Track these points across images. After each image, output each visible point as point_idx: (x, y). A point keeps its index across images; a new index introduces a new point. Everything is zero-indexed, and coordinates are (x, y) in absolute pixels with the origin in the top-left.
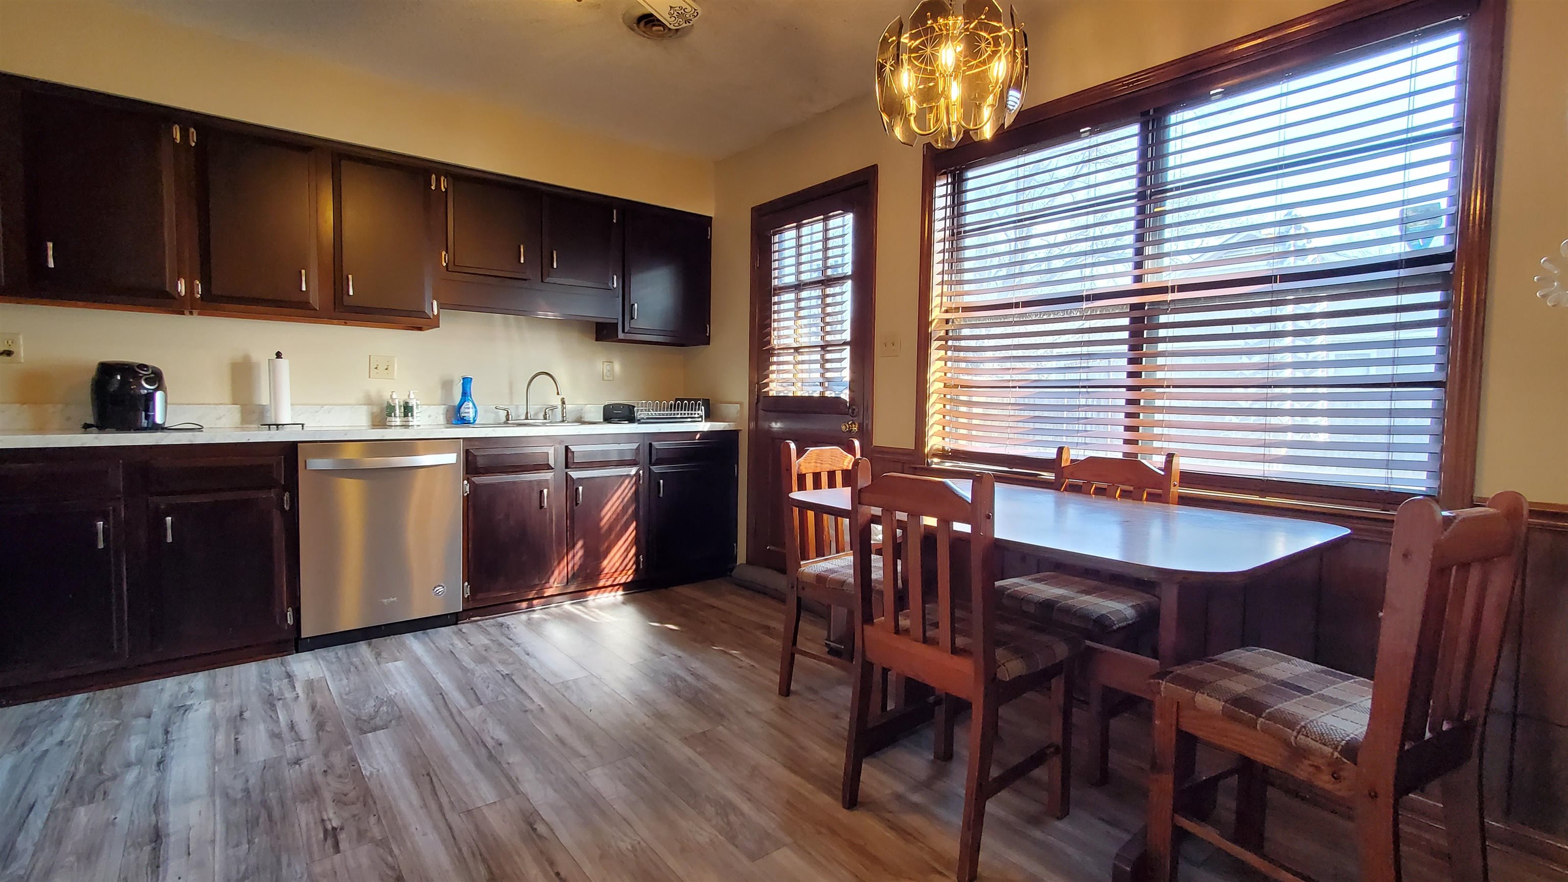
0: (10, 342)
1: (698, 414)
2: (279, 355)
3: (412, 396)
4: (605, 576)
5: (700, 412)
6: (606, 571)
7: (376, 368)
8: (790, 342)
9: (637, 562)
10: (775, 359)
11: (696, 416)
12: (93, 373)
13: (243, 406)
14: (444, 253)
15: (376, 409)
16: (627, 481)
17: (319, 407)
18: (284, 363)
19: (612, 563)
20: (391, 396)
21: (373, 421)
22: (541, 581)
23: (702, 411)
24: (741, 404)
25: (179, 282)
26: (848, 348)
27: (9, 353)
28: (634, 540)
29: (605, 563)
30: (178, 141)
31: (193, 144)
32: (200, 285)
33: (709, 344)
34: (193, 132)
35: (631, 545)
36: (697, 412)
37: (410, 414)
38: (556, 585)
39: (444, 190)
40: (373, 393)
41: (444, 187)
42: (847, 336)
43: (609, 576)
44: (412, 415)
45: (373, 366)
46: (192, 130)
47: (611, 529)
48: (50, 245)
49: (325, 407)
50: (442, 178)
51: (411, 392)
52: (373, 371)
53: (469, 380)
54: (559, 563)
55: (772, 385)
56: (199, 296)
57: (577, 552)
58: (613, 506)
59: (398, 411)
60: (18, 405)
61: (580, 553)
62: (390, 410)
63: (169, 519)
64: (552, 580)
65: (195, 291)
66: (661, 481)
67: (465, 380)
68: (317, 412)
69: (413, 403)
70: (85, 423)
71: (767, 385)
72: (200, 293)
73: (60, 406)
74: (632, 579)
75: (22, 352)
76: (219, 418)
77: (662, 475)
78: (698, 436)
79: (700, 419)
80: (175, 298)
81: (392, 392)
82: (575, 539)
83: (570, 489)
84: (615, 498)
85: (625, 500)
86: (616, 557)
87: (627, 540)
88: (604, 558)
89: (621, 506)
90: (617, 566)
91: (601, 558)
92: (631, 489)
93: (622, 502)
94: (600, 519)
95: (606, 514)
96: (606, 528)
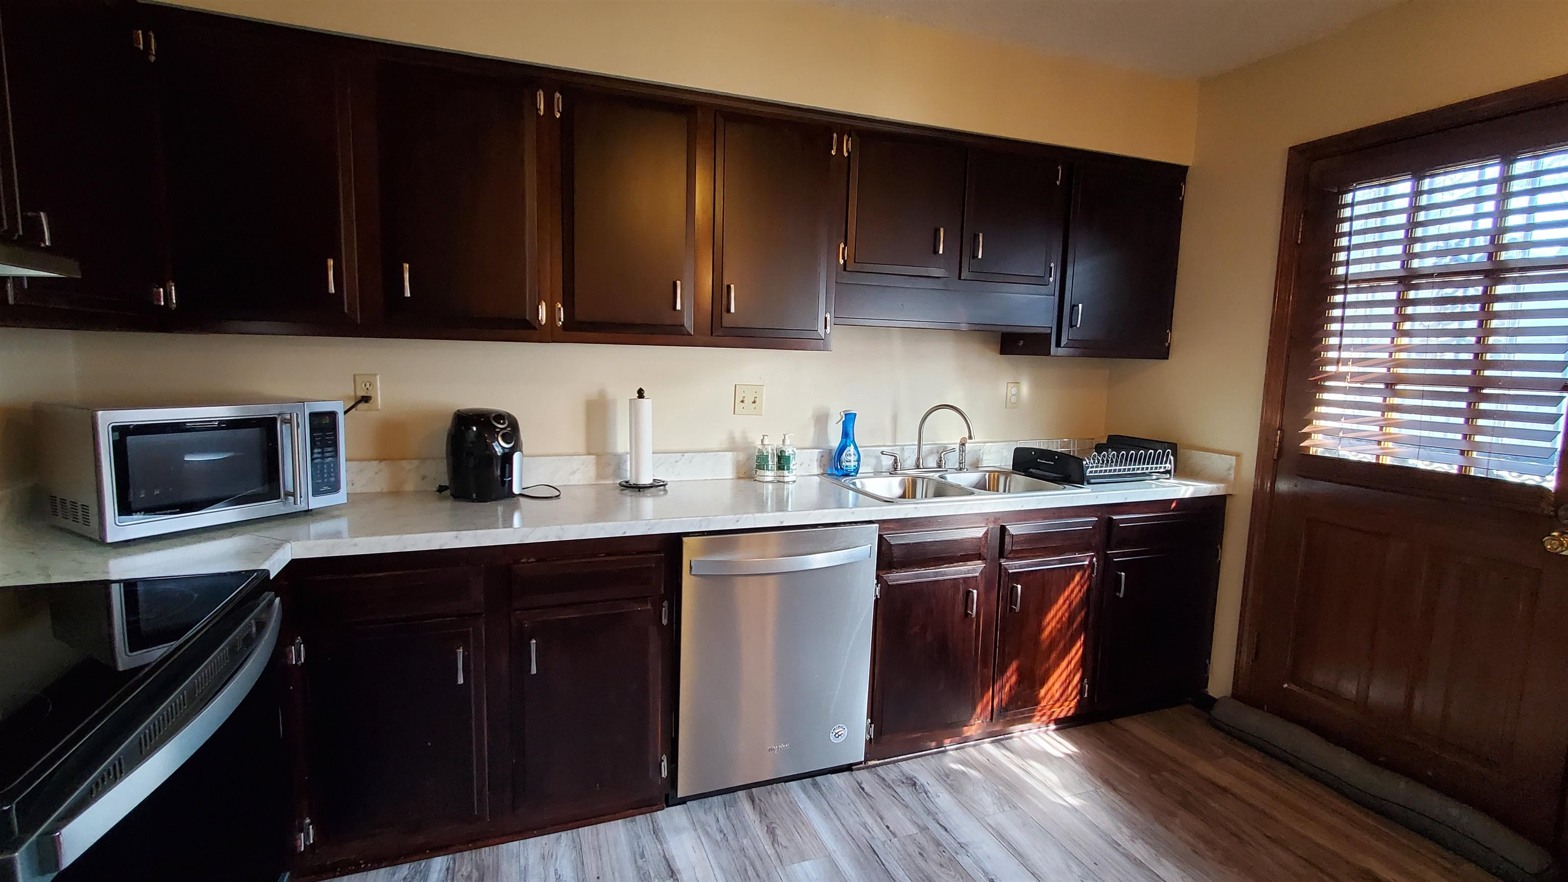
0: (368, 384)
1: (1165, 468)
2: (641, 394)
3: (788, 442)
5: (1168, 465)
6: (1042, 702)
7: (742, 401)
9: (1081, 692)
10: (1326, 396)
11: (1162, 470)
12: (448, 423)
13: (598, 456)
14: (842, 246)
15: (742, 457)
16: (1078, 577)
18: (646, 403)
19: (1049, 696)
20: (762, 440)
21: (738, 472)
25: (540, 307)
27: (366, 399)
28: (1079, 662)
29: (1043, 692)
30: (542, 113)
31: (558, 116)
32: (562, 309)
33: (1166, 358)
34: (559, 98)
35: (1076, 669)
36: (1163, 465)
37: (786, 467)
38: (977, 724)
39: (846, 155)
40: (738, 436)
41: (848, 151)
43: (1045, 709)
44: (788, 469)
45: (739, 399)
46: (558, 95)
47: (1053, 643)
48: (406, 266)
49: (686, 454)
50: (845, 138)
51: (787, 436)
52: (739, 405)
53: (852, 416)
54: (983, 696)
55: (1317, 438)
56: (560, 323)
57: (1009, 679)
58: (1057, 612)
59: (772, 462)
60: (375, 463)
61: (1014, 679)
62: (761, 462)
63: (533, 643)
64: (973, 718)
65: (557, 318)
66: (1121, 574)
67: (848, 416)
68: (677, 462)
69: (788, 452)
70: (440, 486)
71: (1307, 436)
72: (562, 320)
73: (416, 462)
74: (1073, 714)
75: (379, 397)
76: (573, 473)
77: (1122, 566)
78: (1174, 505)
79: (1168, 476)
80: (535, 328)
81: (764, 436)
82: (1008, 660)
83: (1004, 589)
84: (1061, 601)
85: (1074, 602)
86: (1057, 686)
87: (1072, 659)
88: (1042, 685)
89: (1068, 611)
90: (1058, 695)
91: (1038, 685)
92: (1082, 587)
93: (1070, 605)
94: (1040, 630)
95: (1049, 624)
96: (1048, 642)
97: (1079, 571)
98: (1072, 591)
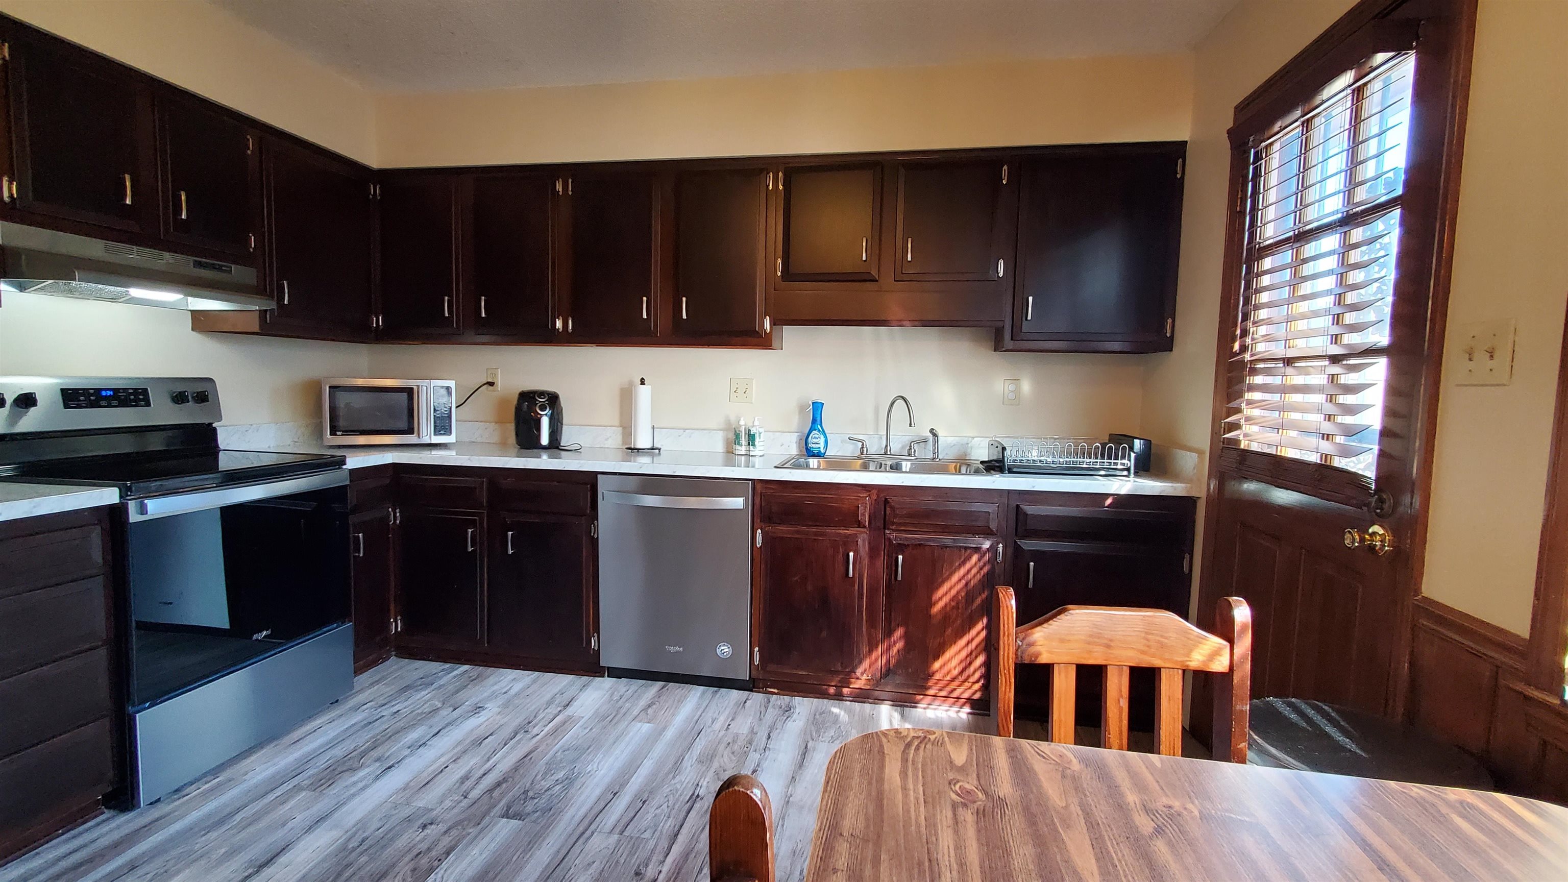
0: (494, 375)
1: (1123, 464)
2: (642, 382)
3: (756, 423)
4: (936, 683)
5: (1126, 461)
6: (937, 676)
7: (736, 391)
8: (1278, 350)
11: (1119, 467)
15: (727, 434)
16: (975, 558)
17: (682, 431)
19: (946, 669)
20: (740, 422)
22: (845, 668)
23: (1129, 460)
24: (1200, 453)
25: (558, 320)
26: (1382, 363)
27: (491, 384)
28: (983, 644)
29: (937, 665)
30: (561, 194)
31: (571, 193)
32: (571, 320)
33: (1171, 350)
34: (570, 182)
35: (979, 649)
36: (1119, 461)
37: (752, 443)
38: (865, 677)
40: (728, 418)
42: (1382, 337)
43: (941, 684)
44: (754, 446)
45: (734, 389)
46: (569, 180)
47: (947, 619)
48: (483, 298)
51: (756, 419)
52: (733, 395)
53: (820, 405)
54: (870, 652)
55: (1246, 428)
56: (571, 331)
57: (895, 643)
58: (951, 589)
59: (744, 439)
60: (494, 424)
61: (900, 645)
62: (738, 435)
63: (510, 533)
64: (859, 671)
65: (569, 327)
66: (1032, 564)
67: (815, 404)
68: (680, 435)
69: (756, 430)
71: (1237, 426)
72: (571, 328)
75: (499, 383)
76: (607, 440)
77: (1038, 556)
78: (1109, 501)
79: (1125, 473)
81: (742, 418)
82: (893, 624)
83: (889, 558)
84: (955, 578)
85: (972, 582)
86: (954, 662)
87: (973, 639)
88: (937, 657)
89: (965, 590)
90: (956, 672)
91: (931, 656)
92: (981, 569)
93: (967, 584)
94: (931, 604)
95: (941, 599)
96: (939, 617)
97: (976, 552)
98: (969, 571)
